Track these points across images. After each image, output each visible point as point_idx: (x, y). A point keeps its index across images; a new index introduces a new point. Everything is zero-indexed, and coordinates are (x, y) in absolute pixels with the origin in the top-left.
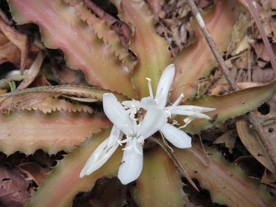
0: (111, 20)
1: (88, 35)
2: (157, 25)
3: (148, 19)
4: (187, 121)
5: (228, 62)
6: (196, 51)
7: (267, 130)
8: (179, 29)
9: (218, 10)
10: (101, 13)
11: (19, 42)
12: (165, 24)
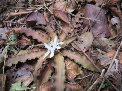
0: (46, 33)
1: (41, 35)
2: (55, 31)
3: (52, 31)
4: (61, 45)
5: (69, 35)
6: (62, 34)
7: (78, 44)
8: (59, 31)
9: (65, 26)
10: (44, 32)
11: (29, 40)
12: (56, 31)
